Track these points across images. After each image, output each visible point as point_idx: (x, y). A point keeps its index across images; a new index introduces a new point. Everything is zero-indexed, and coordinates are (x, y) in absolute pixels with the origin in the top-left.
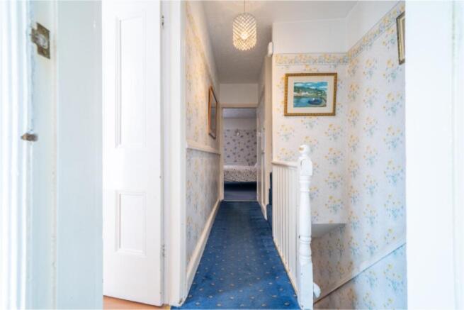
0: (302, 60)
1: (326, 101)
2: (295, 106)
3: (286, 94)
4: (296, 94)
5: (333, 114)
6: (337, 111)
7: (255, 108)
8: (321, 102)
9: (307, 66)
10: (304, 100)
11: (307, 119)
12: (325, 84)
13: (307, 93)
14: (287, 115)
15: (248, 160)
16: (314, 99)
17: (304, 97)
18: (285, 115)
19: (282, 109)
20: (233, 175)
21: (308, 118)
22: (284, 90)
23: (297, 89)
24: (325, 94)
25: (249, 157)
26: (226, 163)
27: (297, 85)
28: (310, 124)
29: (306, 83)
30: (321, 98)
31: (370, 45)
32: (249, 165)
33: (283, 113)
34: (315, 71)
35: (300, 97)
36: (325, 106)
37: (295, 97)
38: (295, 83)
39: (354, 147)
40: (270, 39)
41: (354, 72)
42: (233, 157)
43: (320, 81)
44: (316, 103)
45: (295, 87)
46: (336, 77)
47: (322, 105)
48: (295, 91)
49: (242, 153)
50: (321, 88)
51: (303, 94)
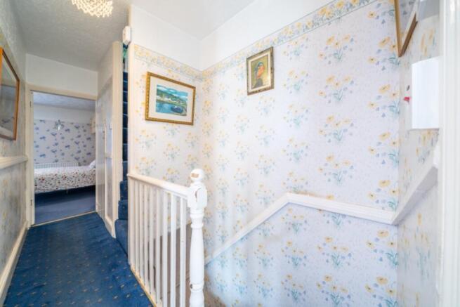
0: (165, 64)
1: (186, 110)
2: (157, 111)
3: (148, 95)
4: (159, 98)
5: (191, 124)
6: (194, 122)
7: (94, 101)
8: (182, 111)
9: (170, 71)
10: (166, 106)
11: (170, 126)
12: (186, 94)
13: (170, 99)
14: (148, 119)
15: (77, 159)
16: (176, 107)
17: (167, 103)
18: (146, 120)
19: (143, 111)
20: (52, 182)
21: (170, 124)
22: (145, 90)
23: (159, 93)
24: (186, 104)
25: (80, 155)
26: (38, 165)
27: (160, 88)
28: (172, 131)
29: (170, 89)
30: (183, 107)
31: (224, 72)
32: (80, 165)
33: (144, 117)
34: (177, 79)
35: (163, 102)
36: (185, 115)
37: (158, 101)
38: (158, 86)
39: (207, 154)
40: (126, 23)
41: (208, 89)
42: (51, 156)
43: (182, 91)
44: (178, 111)
45: (158, 90)
46: (195, 91)
47: (183, 113)
48: (158, 94)
49: (66, 151)
50: (183, 97)
51: (166, 99)
